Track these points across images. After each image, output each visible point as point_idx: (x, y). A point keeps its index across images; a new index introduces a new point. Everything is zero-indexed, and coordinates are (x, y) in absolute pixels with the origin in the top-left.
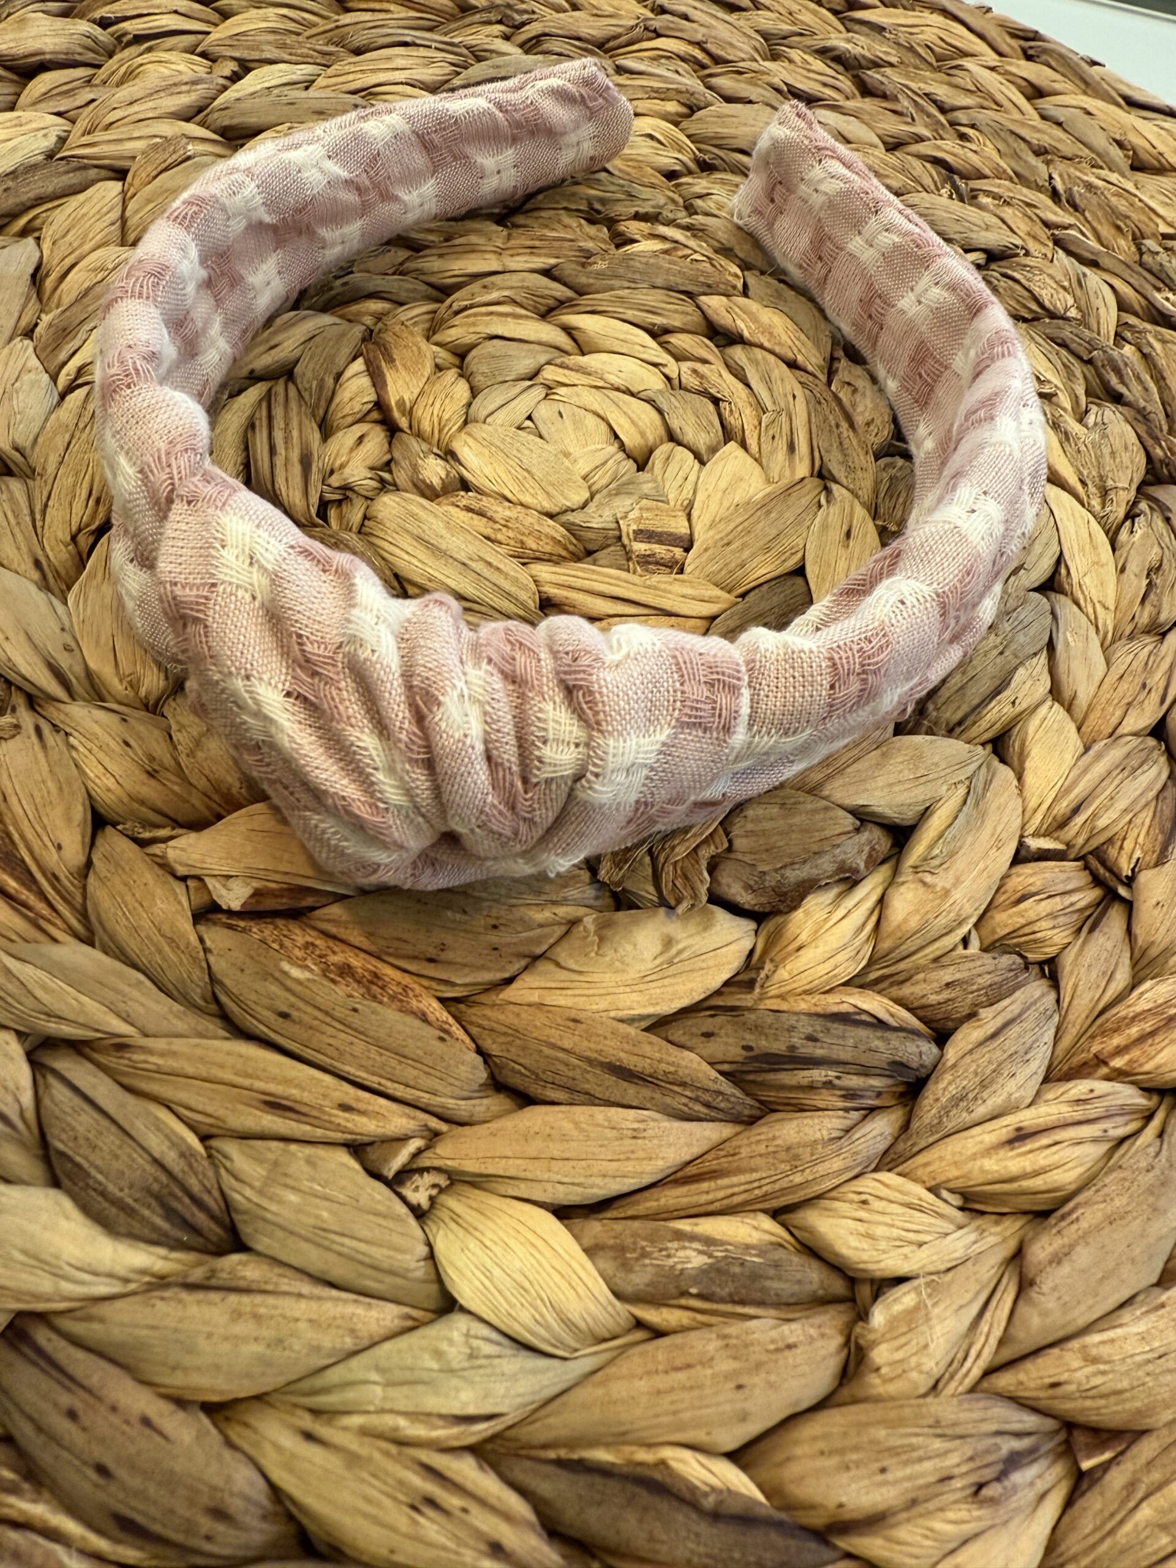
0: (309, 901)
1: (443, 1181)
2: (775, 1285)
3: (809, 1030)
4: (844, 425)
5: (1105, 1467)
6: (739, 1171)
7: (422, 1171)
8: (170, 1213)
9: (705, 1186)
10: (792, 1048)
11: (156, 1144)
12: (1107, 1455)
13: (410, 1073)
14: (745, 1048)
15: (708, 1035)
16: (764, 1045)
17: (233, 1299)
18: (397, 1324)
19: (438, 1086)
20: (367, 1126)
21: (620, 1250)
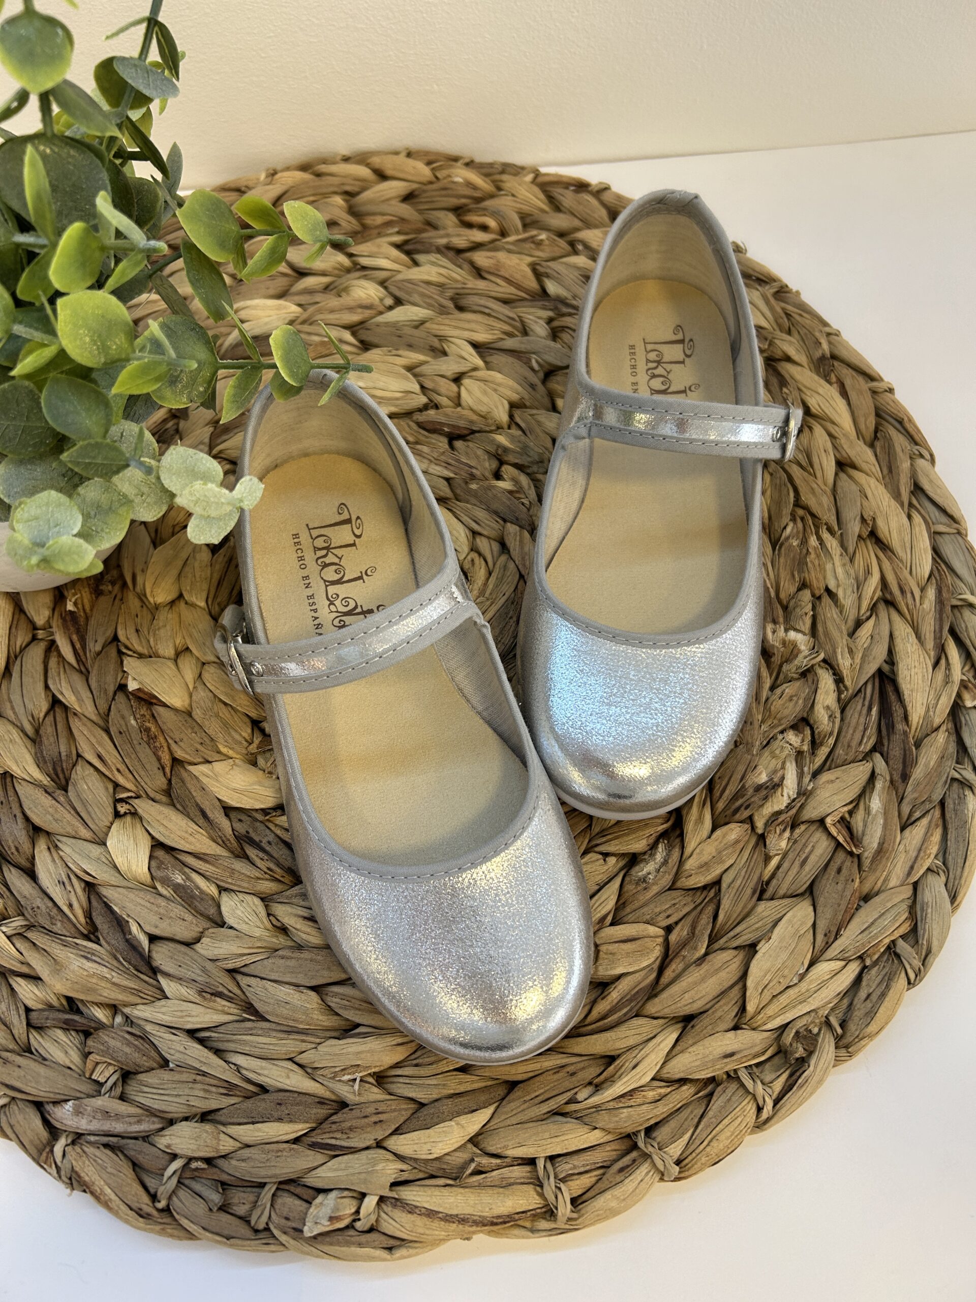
0: (154, 701)
1: (133, 811)
2: (197, 904)
3: (271, 840)
5: (249, 1020)
6: (213, 865)
7: (127, 803)
8: (54, 769)
9: (201, 862)
10: (261, 841)
11: (63, 749)
12: (253, 1018)
13: (142, 773)
14: (247, 832)
15: (240, 820)
16: (253, 835)
17: (54, 802)
18: (89, 838)
19: (149, 783)
20: (121, 780)
21: (162, 863)
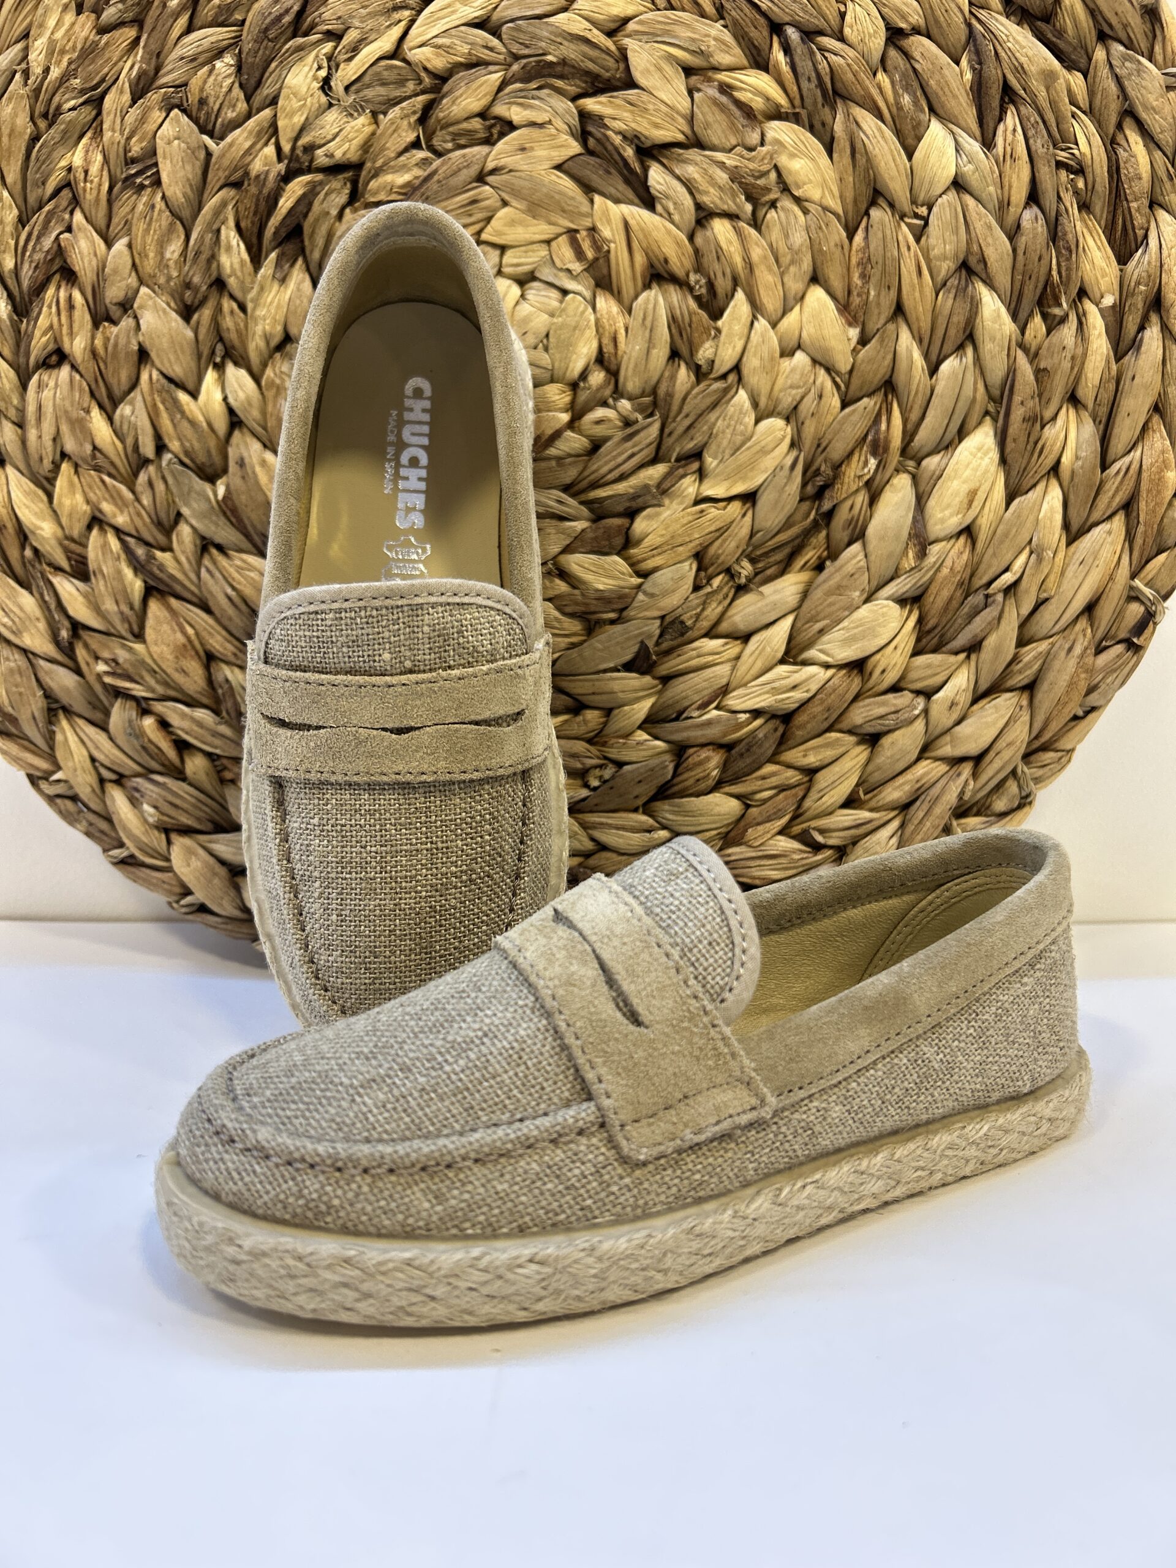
4: (436, 178)
